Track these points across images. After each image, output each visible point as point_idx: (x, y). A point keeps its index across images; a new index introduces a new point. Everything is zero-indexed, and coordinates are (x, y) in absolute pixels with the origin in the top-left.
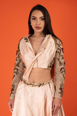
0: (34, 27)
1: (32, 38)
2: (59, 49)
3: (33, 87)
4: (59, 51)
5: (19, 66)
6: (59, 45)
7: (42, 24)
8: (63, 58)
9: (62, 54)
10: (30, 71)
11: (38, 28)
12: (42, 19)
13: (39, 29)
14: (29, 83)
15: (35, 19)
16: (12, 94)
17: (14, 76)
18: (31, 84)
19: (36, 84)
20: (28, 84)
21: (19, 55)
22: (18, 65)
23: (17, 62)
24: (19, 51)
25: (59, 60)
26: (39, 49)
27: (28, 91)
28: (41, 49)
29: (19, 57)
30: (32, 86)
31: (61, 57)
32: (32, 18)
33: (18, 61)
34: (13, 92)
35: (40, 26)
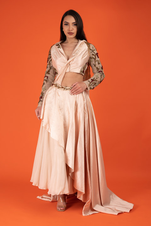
0: (66, 33)
1: (64, 44)
2: (93, 55)
3: (65, 91)
4: (94, 57)
5: (49, 74)
6: (93, 51)
7: (74, 30)
8: (99, 63)
9: (97, 59)
10: (62, 77)
11: (70, 33)
12: (75, 25)
13: (71, 35)
14: (60, 86)
15: (67, 24)
16: (40, 102)
17: (44, 84)
18: (62, 87)
19: (68, 88)
20: (59, 88)
21: (50, 63)
22: (48, 72)
23: (47, 70)
24: (51, 57)
25: (95, 66)
26: (71, 54)
27: (59, 93)
28: (73, 55)
29: (50, 64)
30: (63, 89)
31: (97, 63)
32: (64, 23)
33: (49, 69)
34: (41, 100)
35: (72, 32)
